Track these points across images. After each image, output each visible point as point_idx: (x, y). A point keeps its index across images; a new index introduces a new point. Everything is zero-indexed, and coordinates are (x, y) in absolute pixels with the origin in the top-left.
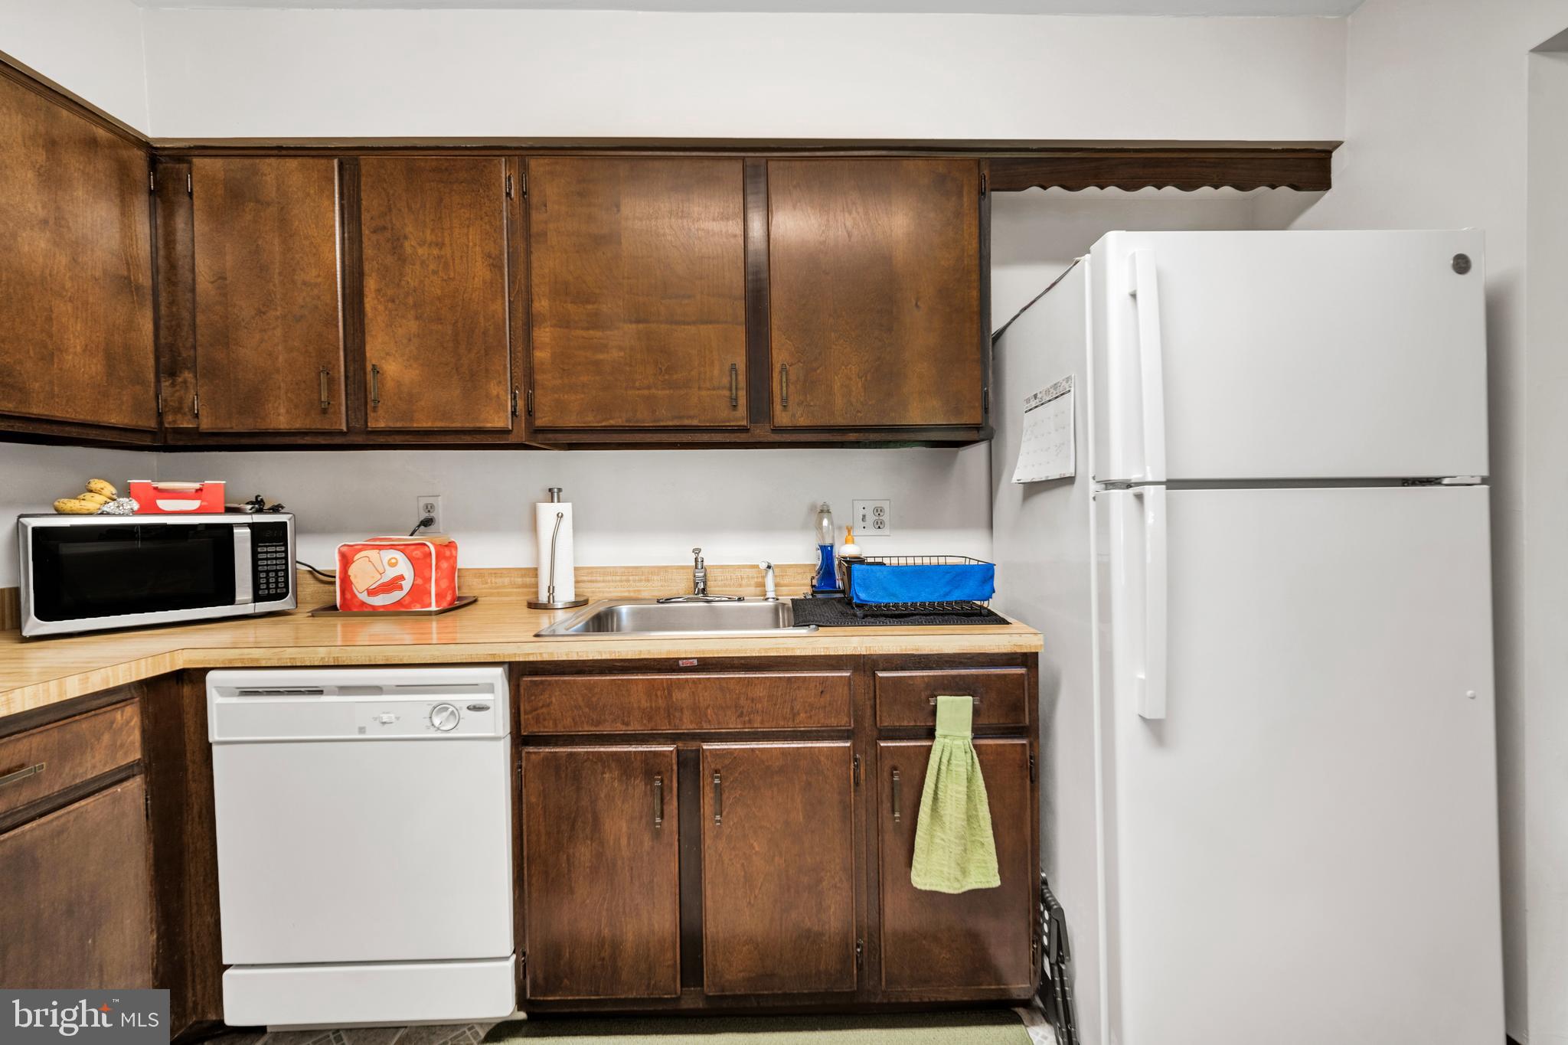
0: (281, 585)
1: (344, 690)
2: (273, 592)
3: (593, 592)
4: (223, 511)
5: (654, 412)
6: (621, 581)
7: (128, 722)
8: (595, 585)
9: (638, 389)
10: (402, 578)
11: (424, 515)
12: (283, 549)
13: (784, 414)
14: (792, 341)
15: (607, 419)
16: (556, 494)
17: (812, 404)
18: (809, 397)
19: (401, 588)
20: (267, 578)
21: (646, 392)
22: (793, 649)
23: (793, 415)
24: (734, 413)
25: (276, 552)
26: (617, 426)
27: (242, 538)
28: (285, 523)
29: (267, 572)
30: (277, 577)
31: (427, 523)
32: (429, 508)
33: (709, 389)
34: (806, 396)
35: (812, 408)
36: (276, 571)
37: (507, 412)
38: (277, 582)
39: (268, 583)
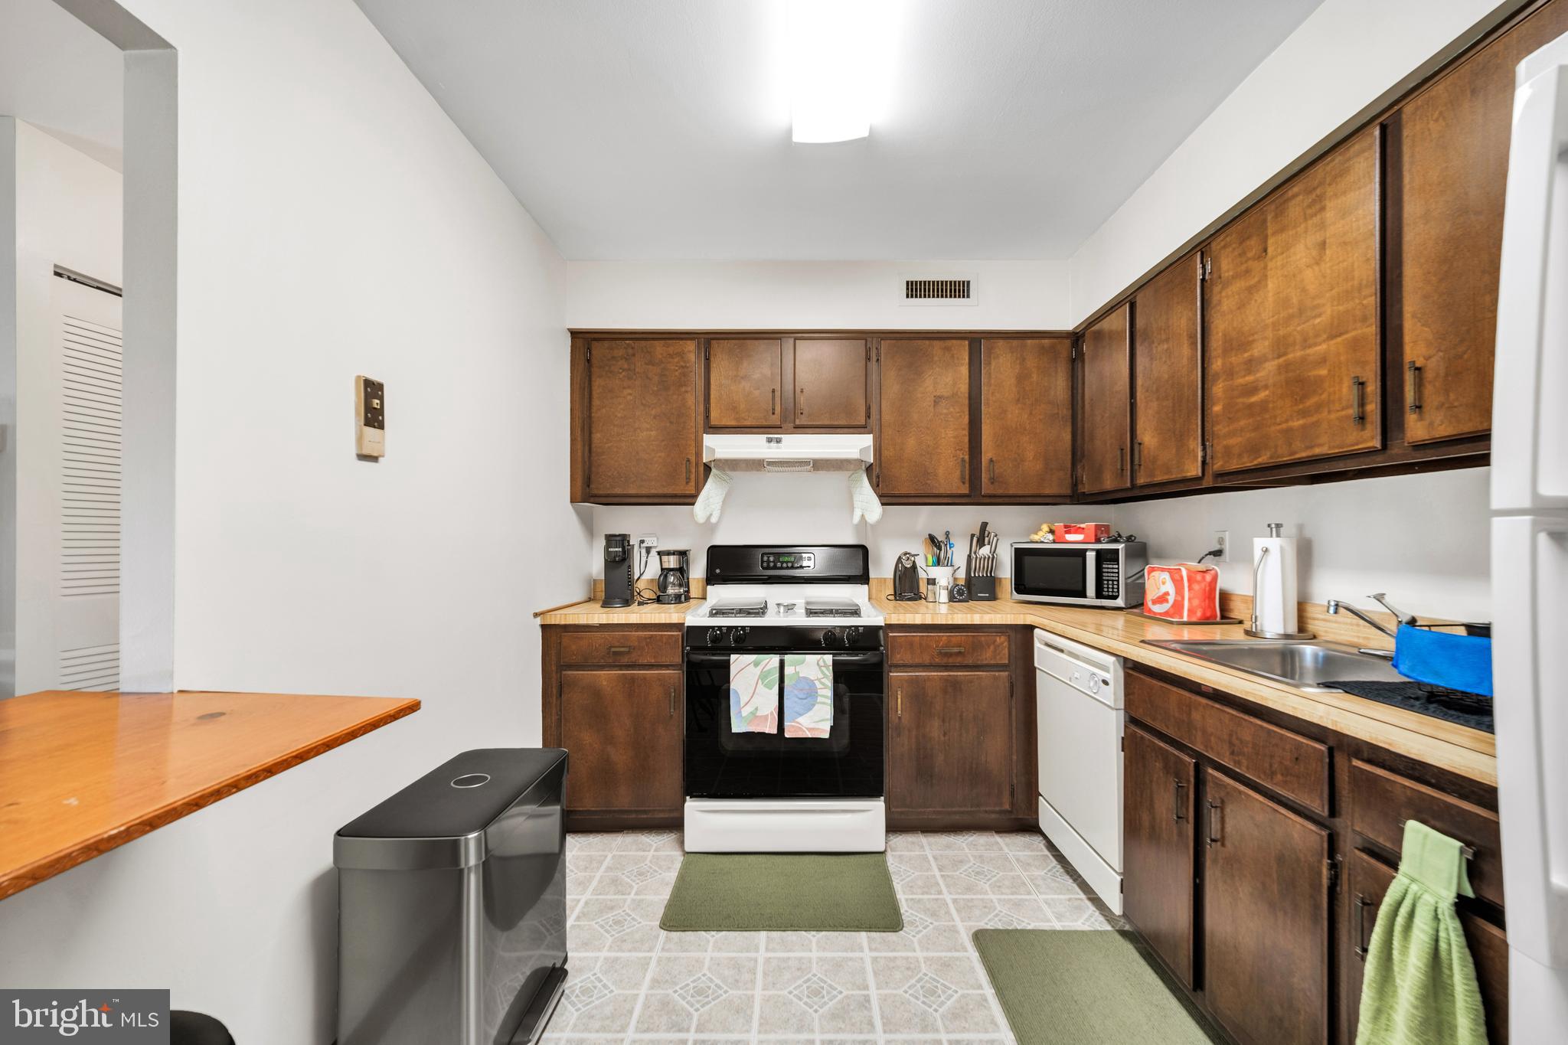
0: (1116, 590)
1: (1071, 654)
2: (1111, 594)
3: (1326, 632)
4: (1094, 541)
5: (1290, 444)
6: (1352, 624)
7: (1002, 643)
8: (1328, 624)
9: (1279, 424)
10: (1167, 594)
11: (1216, 547)
12: (1117, 566)
13: (1419, 424)
14: (1429, 327)
15: (1256, 458)
16: (1274, 530)
17: (1456, 404)
18: (1452, 396)
19: (1167, 601)
20: (1108, 584)
21: (1284, 426)
22: (1266, 699)
23: (1431, 424)
24: (1363, 433)
25: (1113, 568)
26: (1264, 464)
27: (1091, 557)
28: (1118, 549)
29: (1108, 580)
30: (1113, 584)
31: (1218, 553)
32: (1221, 541)
33: (1338, 411)
34: (1448, 395)
35: (1455, 409)
36: (1113, 581)
37: (1197, 461)
38: (1113, 588)
39: (1108, 588)
